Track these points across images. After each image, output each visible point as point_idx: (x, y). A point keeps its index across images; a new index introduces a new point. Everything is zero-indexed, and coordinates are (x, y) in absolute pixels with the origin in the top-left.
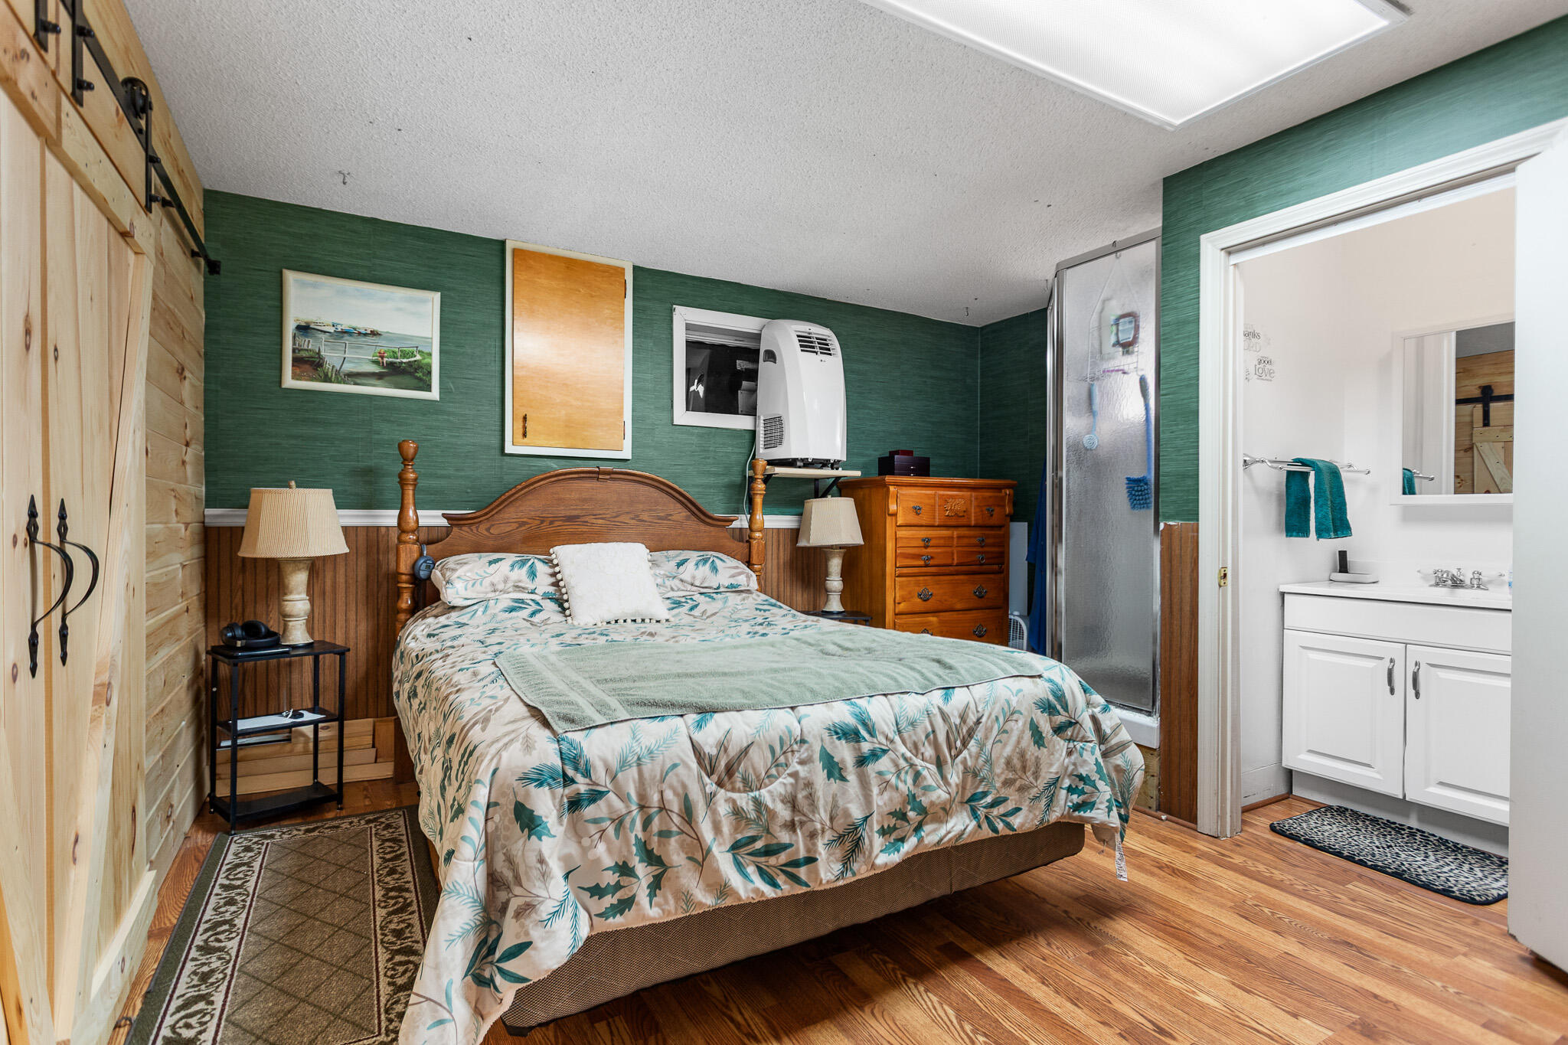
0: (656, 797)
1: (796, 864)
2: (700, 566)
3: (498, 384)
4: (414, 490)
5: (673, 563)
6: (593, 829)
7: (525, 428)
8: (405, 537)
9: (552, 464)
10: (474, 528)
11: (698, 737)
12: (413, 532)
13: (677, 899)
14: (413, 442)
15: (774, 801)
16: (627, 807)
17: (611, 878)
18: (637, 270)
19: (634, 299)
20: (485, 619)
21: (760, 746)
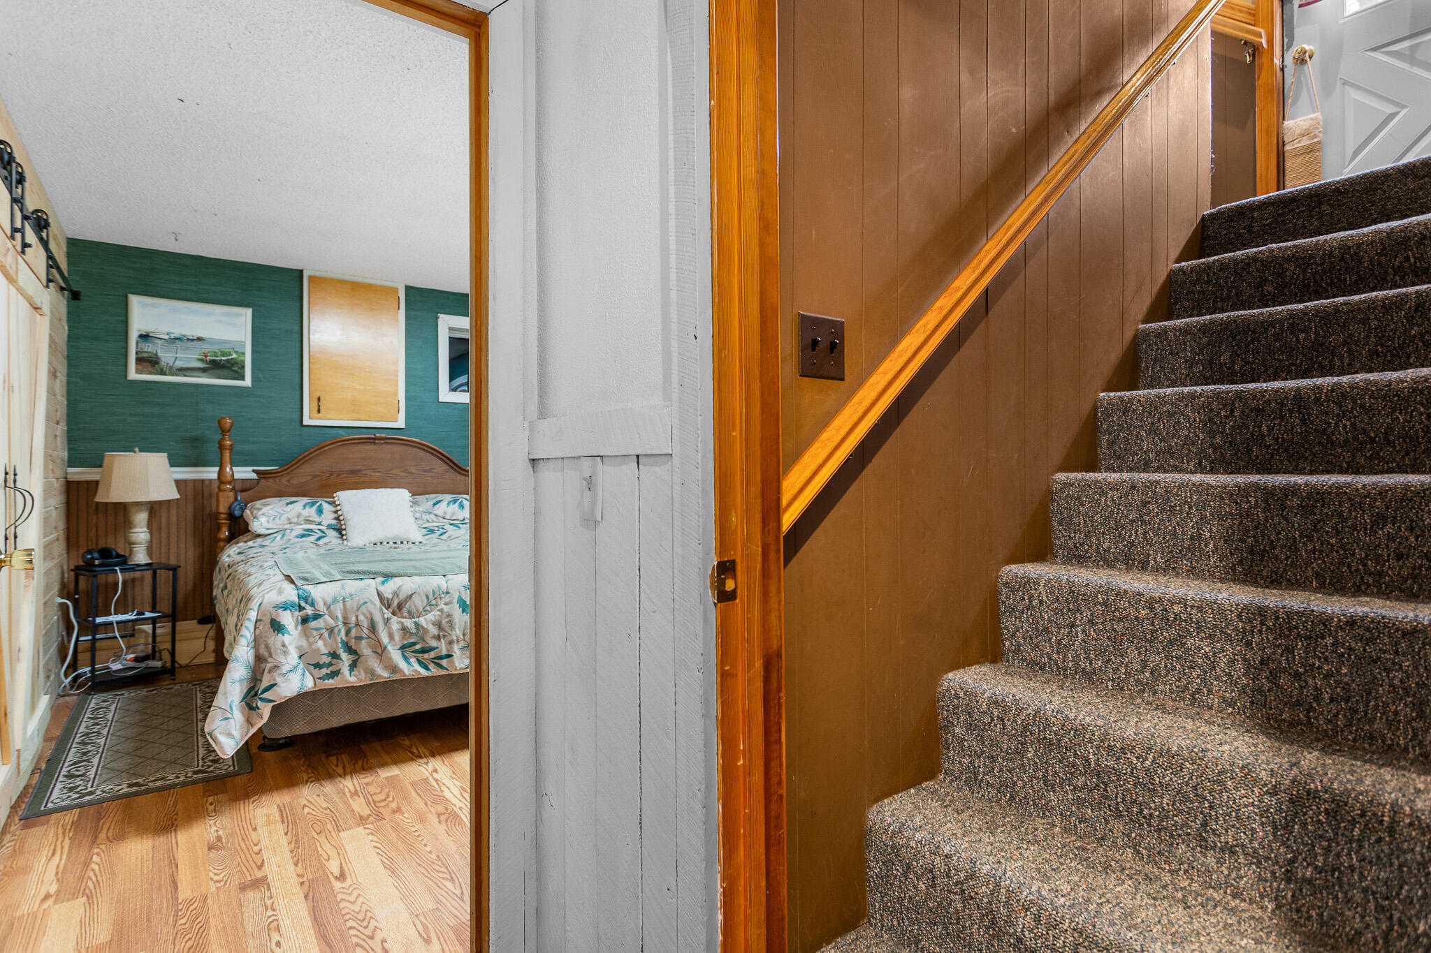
0: (354, 619)
1: (440, 658)
2: (451, 505)
3: (298, 375)
4: (230, 453)
5: (431, 503)
6: (315, 633)
7: (319, 406)
8: (223, 487)
9: (342, 432)
10: (277, 480)
11: (381, 589)
12: (230, 483)
13: (366, 673)
14: (230, 418)
15: (427, 624)
16: (336, 623)
17: (327, 660)
18: (409, 289)
19: (406, 310)
20: (281, 542)
21: (419, 594)
